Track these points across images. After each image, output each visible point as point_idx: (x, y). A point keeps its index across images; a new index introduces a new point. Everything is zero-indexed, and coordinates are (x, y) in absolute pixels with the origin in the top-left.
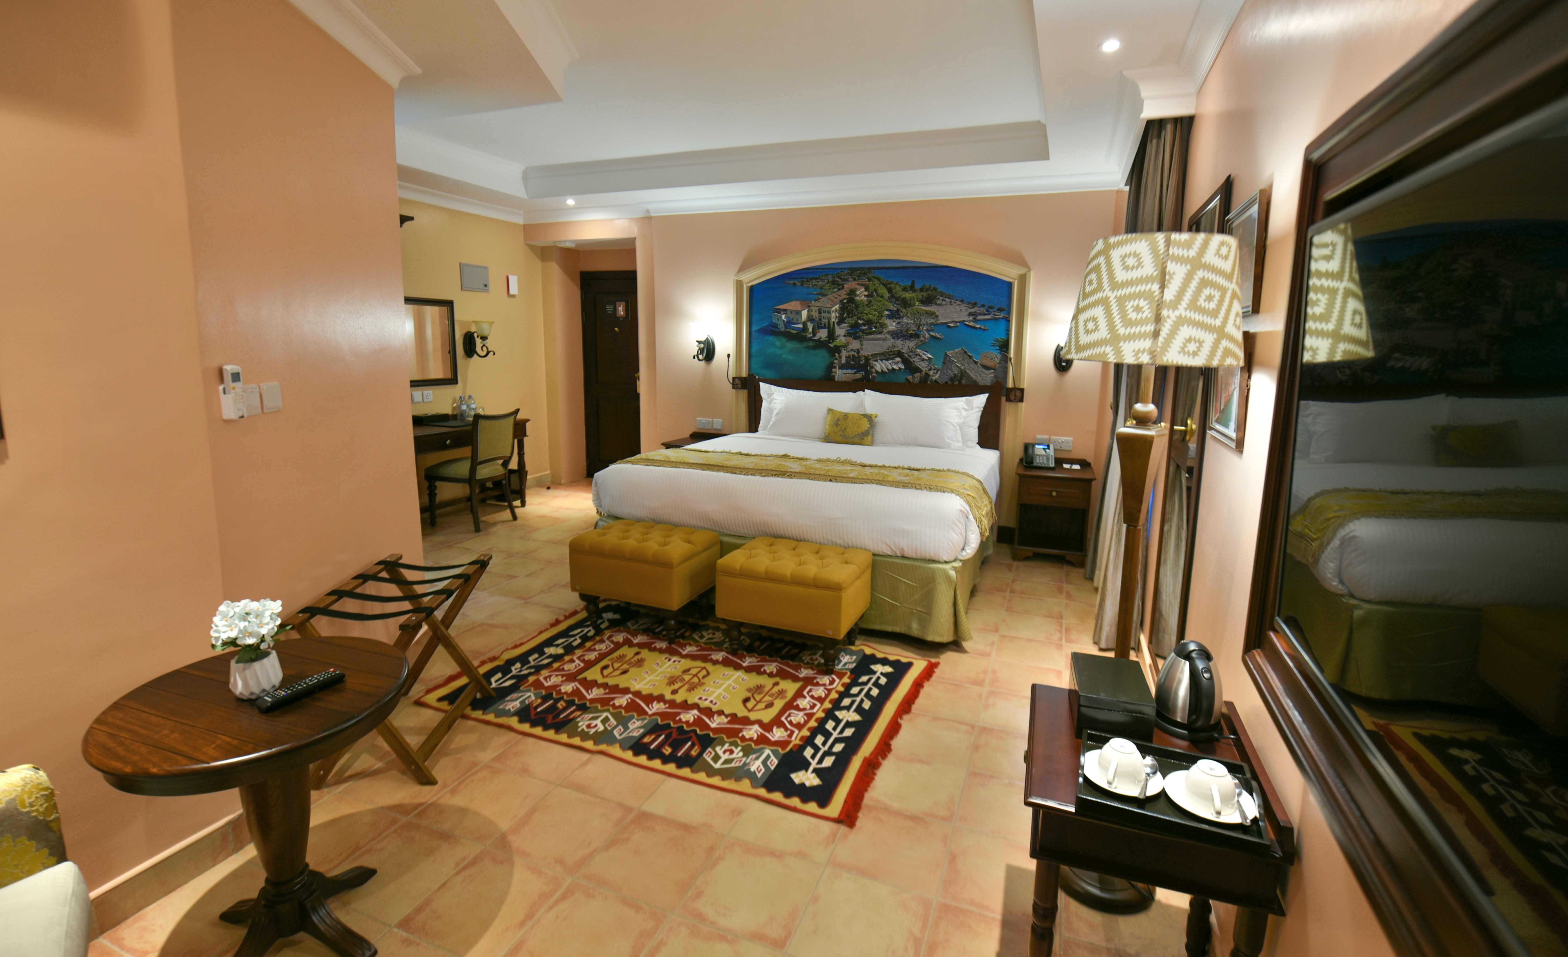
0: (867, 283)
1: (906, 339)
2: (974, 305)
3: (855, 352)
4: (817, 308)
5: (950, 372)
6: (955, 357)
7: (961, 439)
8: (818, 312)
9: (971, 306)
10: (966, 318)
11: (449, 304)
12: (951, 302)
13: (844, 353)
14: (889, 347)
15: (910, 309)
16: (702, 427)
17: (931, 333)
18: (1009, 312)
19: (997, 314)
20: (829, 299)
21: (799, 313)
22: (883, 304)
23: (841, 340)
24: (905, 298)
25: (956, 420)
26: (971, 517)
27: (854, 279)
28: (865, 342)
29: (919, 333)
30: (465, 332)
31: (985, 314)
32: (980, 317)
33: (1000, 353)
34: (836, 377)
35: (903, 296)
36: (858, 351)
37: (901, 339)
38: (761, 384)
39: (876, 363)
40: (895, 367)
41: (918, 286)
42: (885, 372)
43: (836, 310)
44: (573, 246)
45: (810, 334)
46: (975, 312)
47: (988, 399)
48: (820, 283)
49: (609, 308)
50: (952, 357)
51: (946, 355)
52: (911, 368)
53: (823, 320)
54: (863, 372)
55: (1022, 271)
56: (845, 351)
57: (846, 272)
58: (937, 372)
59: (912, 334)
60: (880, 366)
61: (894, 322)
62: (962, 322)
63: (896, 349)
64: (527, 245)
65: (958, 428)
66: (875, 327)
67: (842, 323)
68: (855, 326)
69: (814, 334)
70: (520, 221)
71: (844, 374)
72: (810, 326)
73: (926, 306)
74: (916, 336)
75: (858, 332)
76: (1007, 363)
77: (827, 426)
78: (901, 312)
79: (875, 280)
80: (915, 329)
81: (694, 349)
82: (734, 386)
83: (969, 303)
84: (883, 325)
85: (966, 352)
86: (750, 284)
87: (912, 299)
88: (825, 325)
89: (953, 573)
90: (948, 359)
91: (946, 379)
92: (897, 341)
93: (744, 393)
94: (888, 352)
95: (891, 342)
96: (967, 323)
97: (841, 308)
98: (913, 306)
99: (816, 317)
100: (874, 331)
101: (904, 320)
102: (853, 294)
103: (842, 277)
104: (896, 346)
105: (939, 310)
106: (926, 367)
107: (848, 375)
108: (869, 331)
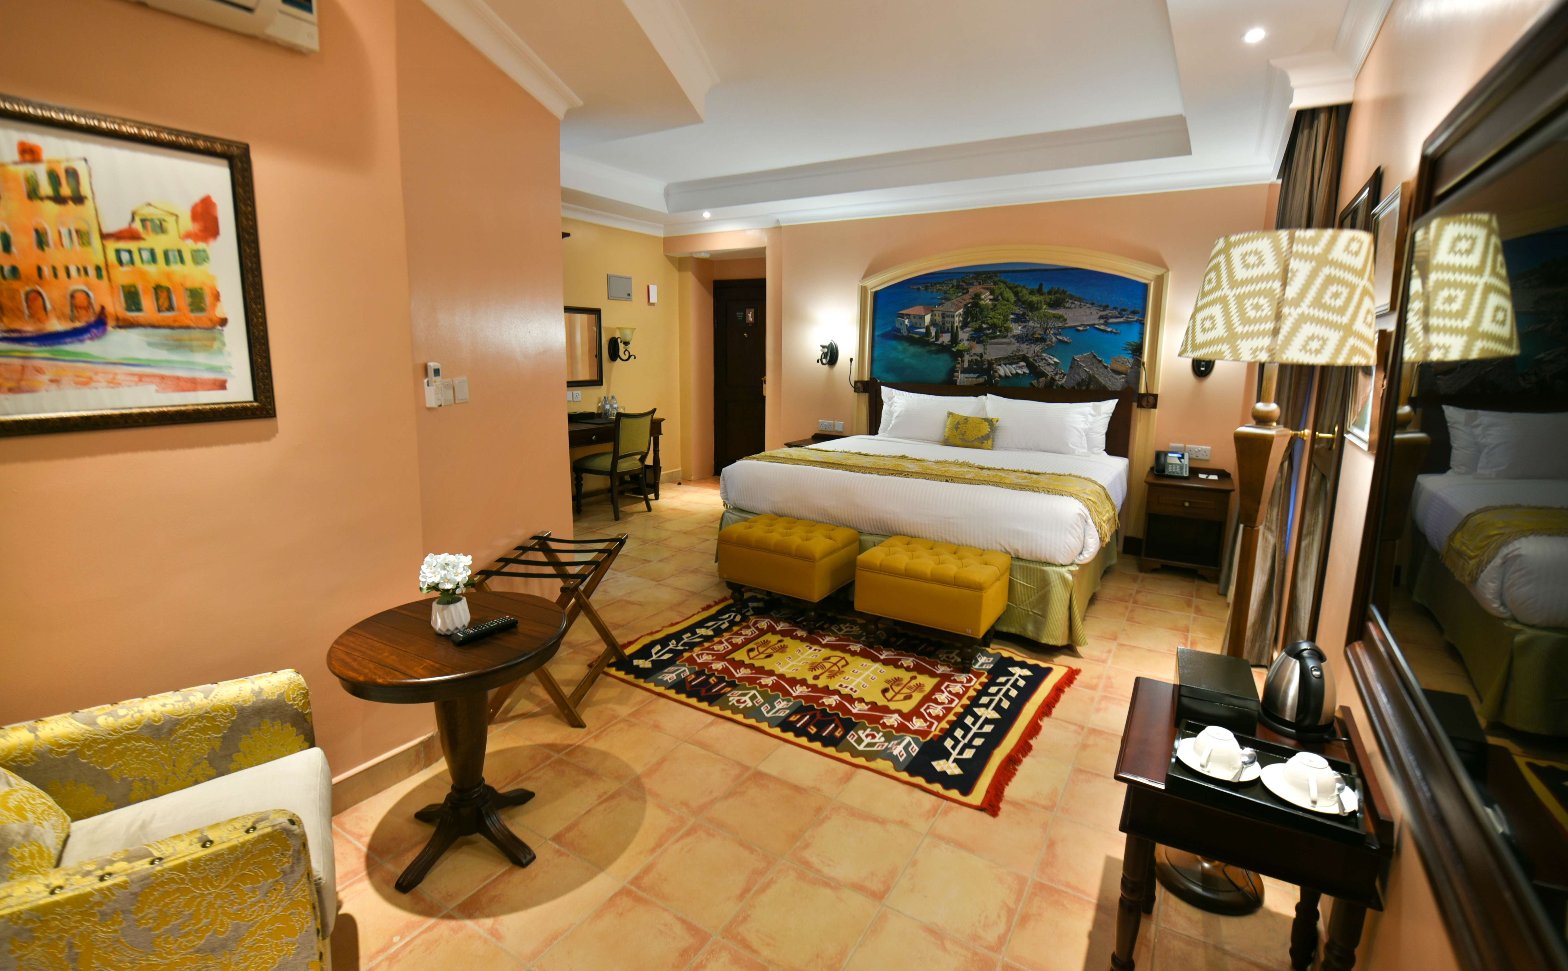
0: (993, 287)
1: (1031, 343)
2: (1106, 308)
3: (978, 356)
4: (941, 313)
5: (1077, 377)
6: (1083, 362)
7: (1086, 445)
8: (941, 317)
9: (1102, 309)
10: (1097, 322)
11: (597, 312)
12: (1081, 305)
13: (967, 358)
14: (1014, 351)
15: (1037, 313)
16: (824, 429)
17: (1058, 337)
19: (1130, 317)
20: (953, 303)
21: (922, 318)
22: (1009, 308)
23: (964, 344)
24: (1032, 302)
25: (1082, 426)
26: (1090, 521)
27: (980, 283)
28: (988, 347)
29: (1045, 337)
30: (610, 337)
31: (1117, 317)
32: (1111, 320)
33: (1133, 358)
34: (958, 381)
35: (1030, 299)
36: (981, 356)
37: (1027, 343)
38: (883, 388)
39: (999, 367)
40: (1019, 371)
41: (1045, 289)
42: (1009, 377)
43: (960, 314)
44: (707, 256)
45: (933, 338)
46: (1107, 315)
47: (1117, 405)
48: (945, 287)
49: (739, 315)
50: (1081, 361)
51: (1074, 359)
52: (1035, 372)
53: (947, 325)
54: (985, 377)
55: (1159, 271)
56: (968, 355)
57: (971, 275)
58: (1063, 377)
59: (1038, 338)
60: (1003, 370)
61: (1020, 326)
62: (1092, 326)
63: (1021, 353)
64: (666, 256)
65: (1084, 434)
66: (1000, 331)
67: (966, 328)
68: (979, 330)
69: (937, 337)
70: (661, 234)
71: (966, 378)
72: (933, 331)
73: (1054, 310)
74: (1042, 340)
75: (982, 337)
76: (1140, 367)
77: (947, 429)
78: (1028, 315)
79: (1002, 284)
80: (1042, 333)
81: (818, 353)
82: (856, 390)
83: (1100, 306)
84: (1008, 330)
85: (1095, 357)
86: (874, 290)
87: (1039, 302)
88: (948, 329)
89: (1069, 577)
90: (1076, 364)
91: (1072, 383)
92: (1022, 346)
93: (865, 397)
94: (1013, 356)
95: (1016, 346)
96: (1097, 326)
97: (964, 313)
98: (1040, 309)
99: (940, 322)
100: (999, 335)
101: (1030, 324)
102: (978, 298)
103: (968, 281)
104: (1021, 350)
105: (1068, 313)
106: (1052, 372)
107: (970, 379)
108: (993, 335)
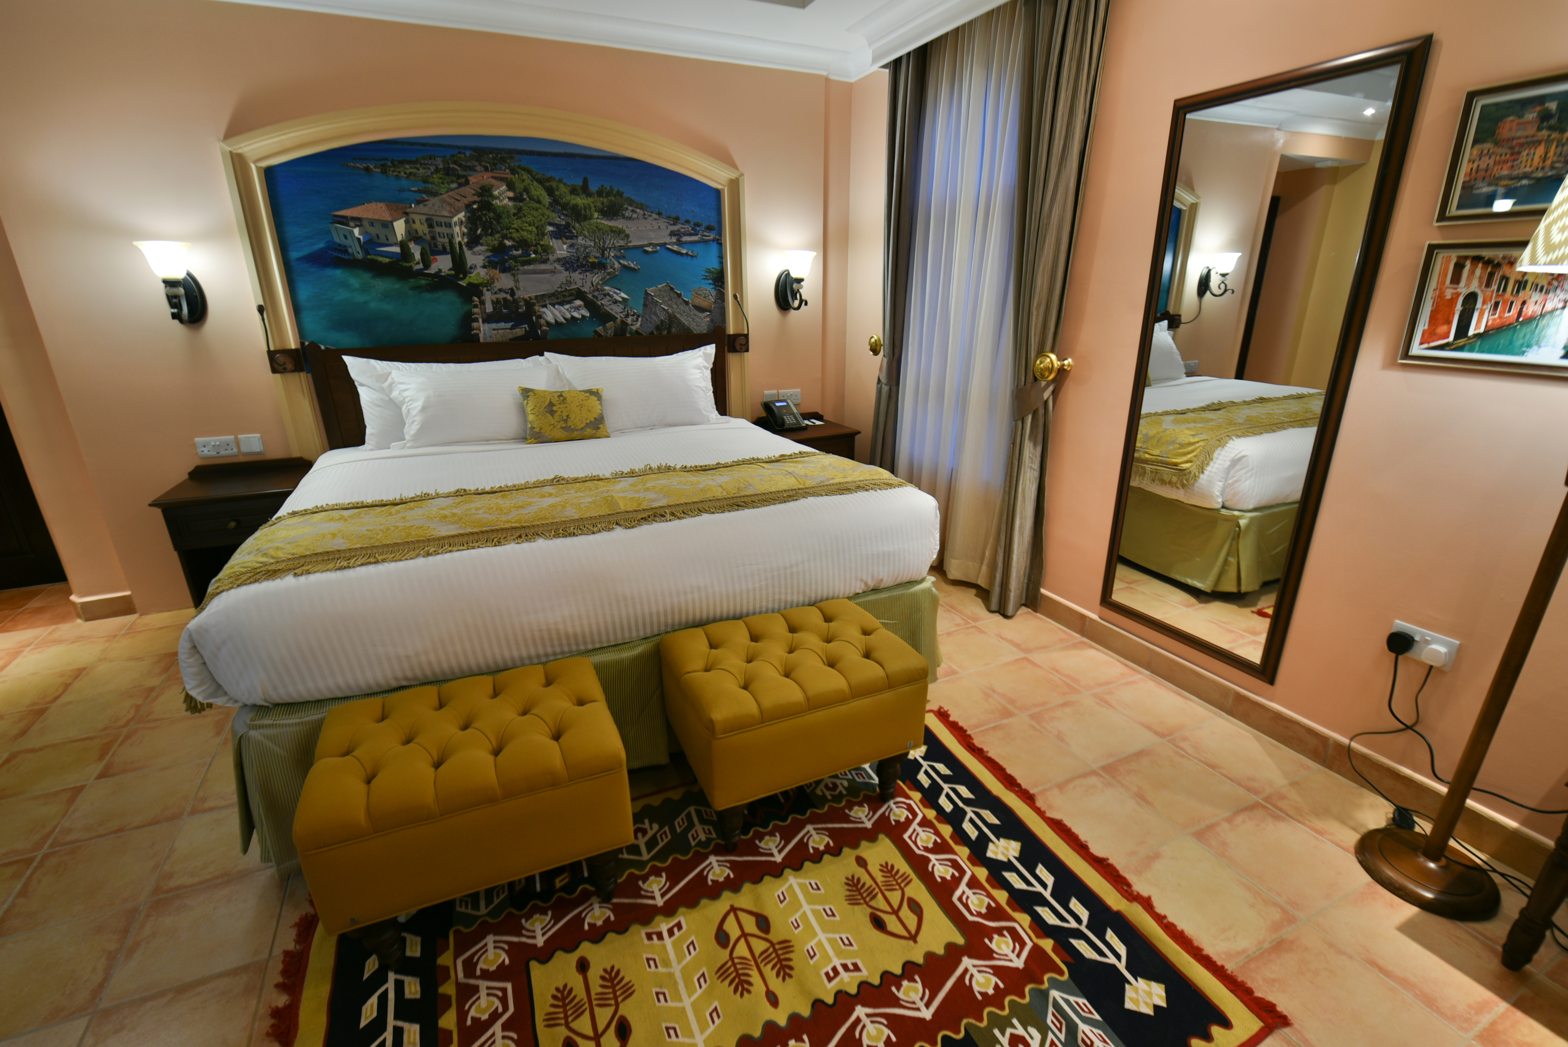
0: (510, 176)
1: (586, 271)
2: (676, 220)
3: (507, 293)
4: (424, 218)
5: (655, 318)
6: (659, 296)
8: (426, 225)
9: (672, 222)
10: (667, 240)
12: (644, 214)
13: (488, 297)
14: (562, 283)
15: (585, 224)
16: (212, 454)
17: (621, 261)
18: (720, 232)
19: (705, 234)
20: (444, 201)
21: (388, 225)
22: (543, 215)
23: (479, 274)
24: (576, 206)
27: (486, 169)
28: (521, 277)
29: (604, 261)
31: (691, 235)
32: (685, 239)
33: (715, 288)
34: (481, 335)
35: (573, 202)
36: (512, 292)
37: (579, 271)
38: (343, 359)
39: (544, 310)
40: (576, 315)
41: (593, 188)
42: (562, 324)
43: (461, 222)
45: (418, 263)
46: (678, 230)
48: (421, 170)
50: (656, 296)
51: (647, 294)
52: (599, 314)
53: (439, 239)
54: (526, 326)
55: (733, 176)
56: (489, 293)
57: (468, 154)
58: (637, 319)
59: (594, 263)
60: (551, 314)
61: (564, 243)
62: (663, 246)
63: (573, 287)
66: (535, 252)
67: (476, 245)
68: (499, 250)
69: (426, 263)
71: (494, 330)
72: (415, 250)
73: (612, 219)
74: (600, 266)
75: (506, 261)
77: (524, 416)
78: (574, 227)
79: (523, 173)
80: (598, 255)
82: (276, 368)
83: (669, 217)
84: (547, 249)
85: (672, 289)
86: (263, 165)
87: (587, 207)
88: (444, 247)
90: (650, 300)
91: (650, 327)
92: (573, 275)
93: (306, 380)
94: (561, 292)
95: (563, 276)
96: (669, 246)
97: (469, 219)
98: (590, 219)
99: (425, 234)
100: (533, 258)
101: (579, 241)
102: (487, 194)
103: (463, 163)
104: (572, 281)
105: (629, 227)
106: (622, 312)
107: (500, 331)
108: (525, 259)
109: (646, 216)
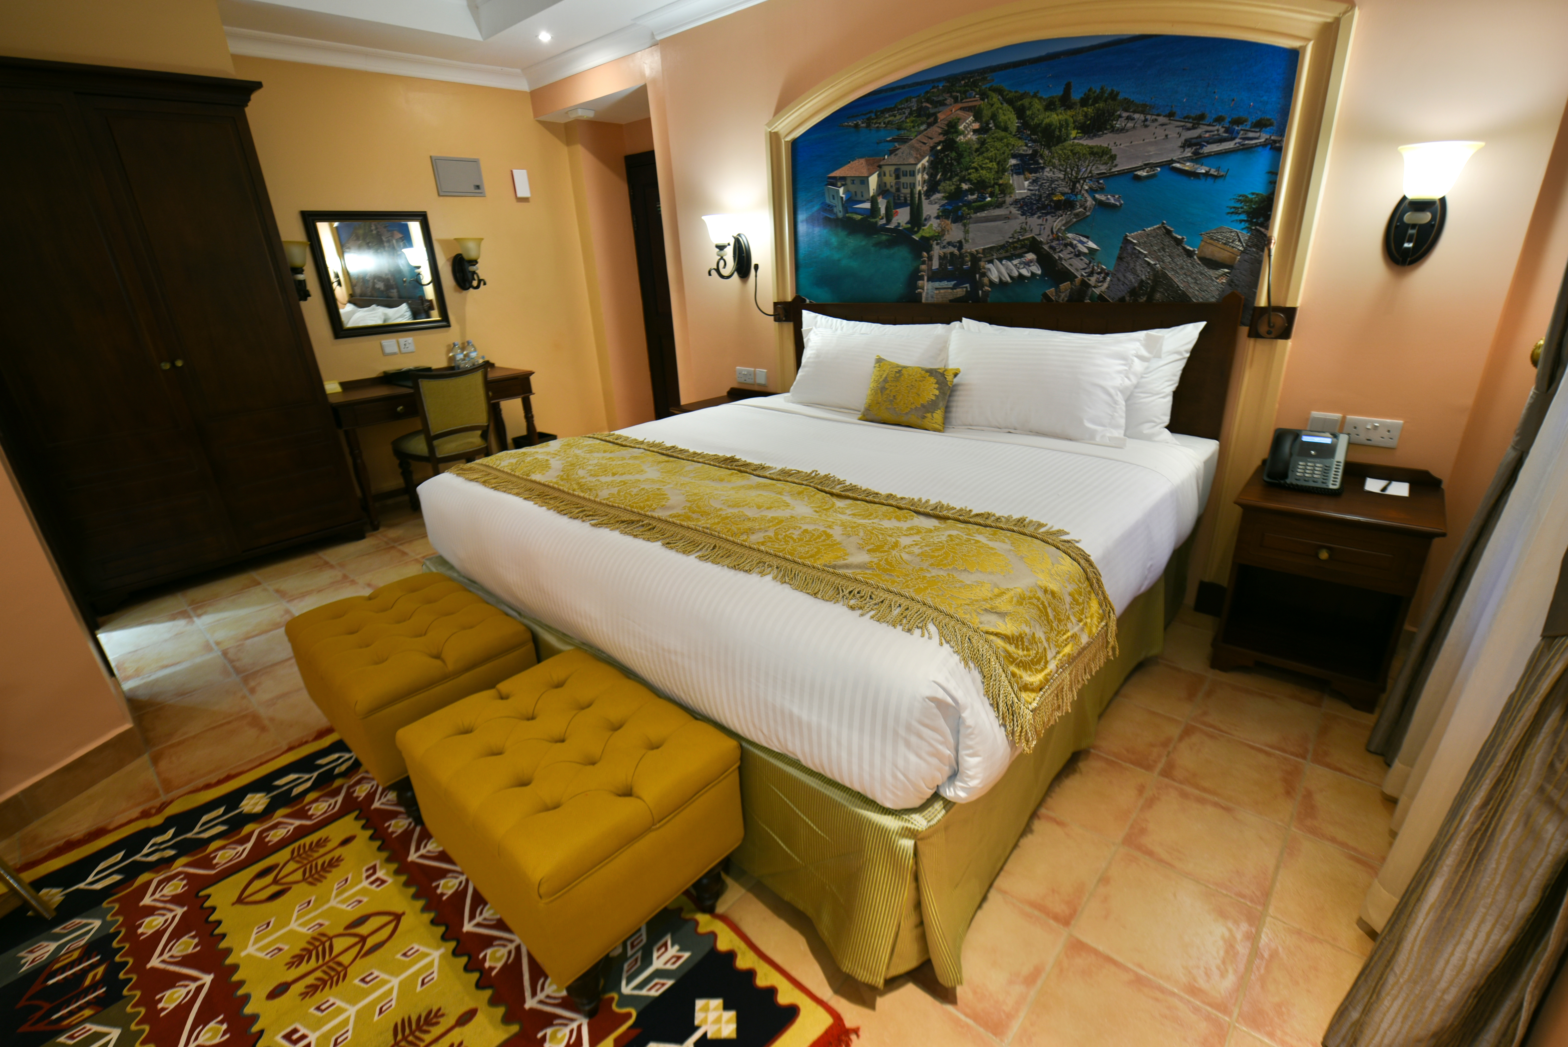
0: (979, 103)
1: (1047, 214)
2: (1198, 120)
3: (954, 246)
4: (893, 168)
5: (1131, 277)
6: (1144, 245)
7: (1122, 421)
8: (894, 175)
9: (1190, 125)
10: (1177, 155)
11: (422, 217)
12: (1146, 120)
13: (937, 251)
14: (1015, 232)
15: (1057, 149)
16: (742, 380)
17: (1097, 196)
19: (1251, 135)
20: (912, 147)
21: (864, 181)
22: (1007, 145)
23: (932, 226)
24: (1049, 125)
25: (1119, 381)
27: (956, 100)
28: (972, 227)
29: (1073, 198)
30: (454, 254)
31: (1222, 140)
32: (1209, 148)
33: (1249, 229)
34: (924, 295)
35: (1047, 121)
36: (960, 245)
37: (1039, 214)
38: (808, 312)
39: (990, 266)
40: (1025, 272)
41: (1076, 96)
42: (1006, 283)
43: (924, 168)
45: (882, 218)
46: (1200, 137)
47: (1202, 334)
48: (898, 117)
50: (1139, 244)
51: (1126, 241)
52: (1054, 271)
53: (904, 191)
54: (967, 285)
56: (938, 247)
57: (941, 86)
58: (1105, 278)
59: (1059, 201)
60: (997, 271)
61: (1026, 179)
62: (1167, 165)
63: (1028, 235)
64: (540, 122)
65: (1120, 398)
66: (992, 194)
67: (934, 193)
68: (956, 196)
69: (889, 217)
70: (524, 86)
71: (937, 289)
72: (882, 204)
74: (1068, 205)
75: (960, 208)
76: (1263, 250)
77: (873, 390)
78: (1042, 156)
79: (993, 95)
80: (1067, 190)
82: (776, 317)
83: (1187, 117)
84: (1005, 189)
85: (1168, 232)
86: (789, 139)
87: (1064, 125)
88: (906, 199)
90: (1130, 251)
91: (1122, 291)
92: (1030, 220)
93: (785, 329)
94: (1013, 243)
95: (1019, 221)
96: (1178, 165)
97: (931, 163)
98: (1065, 140)
99: (892, 186)
100: (989, 202)
101: (1046, 174)
102: (953, 130)
103: (935, 98)
104: (1028, 229)
105: (1118, 143)
106: (1084, 269)
107: (942, 291)
108: (979, 203)
109: (1147, 123)
